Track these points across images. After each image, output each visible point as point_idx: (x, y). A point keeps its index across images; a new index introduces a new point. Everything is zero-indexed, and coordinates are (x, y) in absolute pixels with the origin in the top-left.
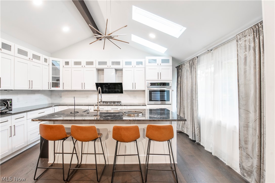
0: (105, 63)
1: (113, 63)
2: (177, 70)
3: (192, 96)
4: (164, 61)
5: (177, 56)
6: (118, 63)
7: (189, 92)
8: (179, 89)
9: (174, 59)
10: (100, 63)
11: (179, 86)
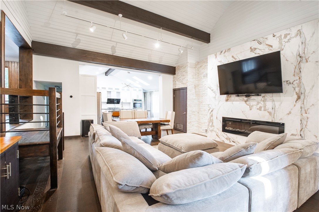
0: (112, 89)
1: (116, 89)
2: (144, 94)
3: (151, 105)
4: (140, 90)
5: (145, 89)
6: (118, 89)
7: (149, 104)
8: (145, 103)
9: (143, 90)
10: (109, 88)
11: (145, 101)
